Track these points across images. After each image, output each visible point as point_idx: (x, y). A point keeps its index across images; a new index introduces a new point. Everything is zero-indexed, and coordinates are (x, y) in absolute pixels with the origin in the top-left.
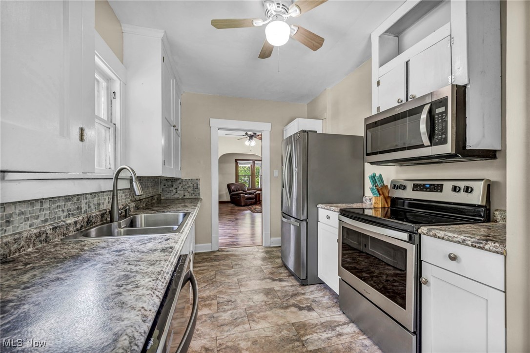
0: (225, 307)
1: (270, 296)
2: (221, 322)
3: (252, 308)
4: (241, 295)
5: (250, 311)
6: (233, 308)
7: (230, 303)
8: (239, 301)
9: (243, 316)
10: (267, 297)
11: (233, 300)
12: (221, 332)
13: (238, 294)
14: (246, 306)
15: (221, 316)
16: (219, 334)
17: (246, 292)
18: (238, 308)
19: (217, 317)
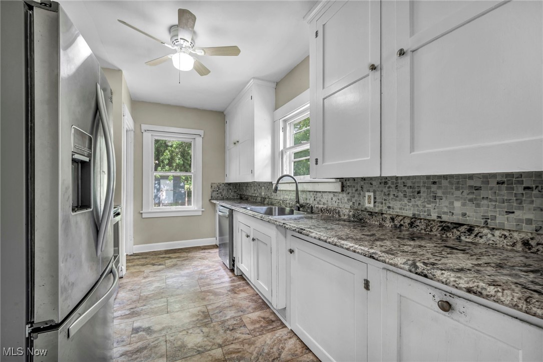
0: (235, 322)
1: (179, 343)
2: (233, 308)
3: (204, 324)
4: (220, 341)
5: (207, 320)
6: (225, 322)
7: (231, 328)
8: (221, 332)
9: (214, 315)
10: (183, 342)
11: (228, 332)
12: (230, 302)
13: (224, 342)
14: (212, 325)
15: (235, 313)
16: (231, 301)
17: (214, 347)
18: (220, 323)
19: (239, 312)
